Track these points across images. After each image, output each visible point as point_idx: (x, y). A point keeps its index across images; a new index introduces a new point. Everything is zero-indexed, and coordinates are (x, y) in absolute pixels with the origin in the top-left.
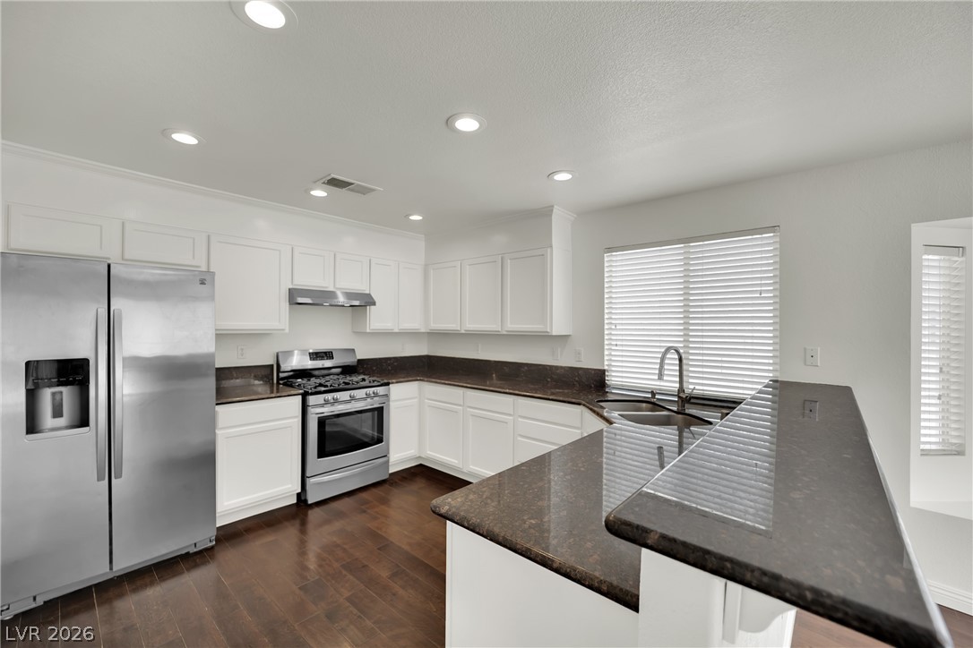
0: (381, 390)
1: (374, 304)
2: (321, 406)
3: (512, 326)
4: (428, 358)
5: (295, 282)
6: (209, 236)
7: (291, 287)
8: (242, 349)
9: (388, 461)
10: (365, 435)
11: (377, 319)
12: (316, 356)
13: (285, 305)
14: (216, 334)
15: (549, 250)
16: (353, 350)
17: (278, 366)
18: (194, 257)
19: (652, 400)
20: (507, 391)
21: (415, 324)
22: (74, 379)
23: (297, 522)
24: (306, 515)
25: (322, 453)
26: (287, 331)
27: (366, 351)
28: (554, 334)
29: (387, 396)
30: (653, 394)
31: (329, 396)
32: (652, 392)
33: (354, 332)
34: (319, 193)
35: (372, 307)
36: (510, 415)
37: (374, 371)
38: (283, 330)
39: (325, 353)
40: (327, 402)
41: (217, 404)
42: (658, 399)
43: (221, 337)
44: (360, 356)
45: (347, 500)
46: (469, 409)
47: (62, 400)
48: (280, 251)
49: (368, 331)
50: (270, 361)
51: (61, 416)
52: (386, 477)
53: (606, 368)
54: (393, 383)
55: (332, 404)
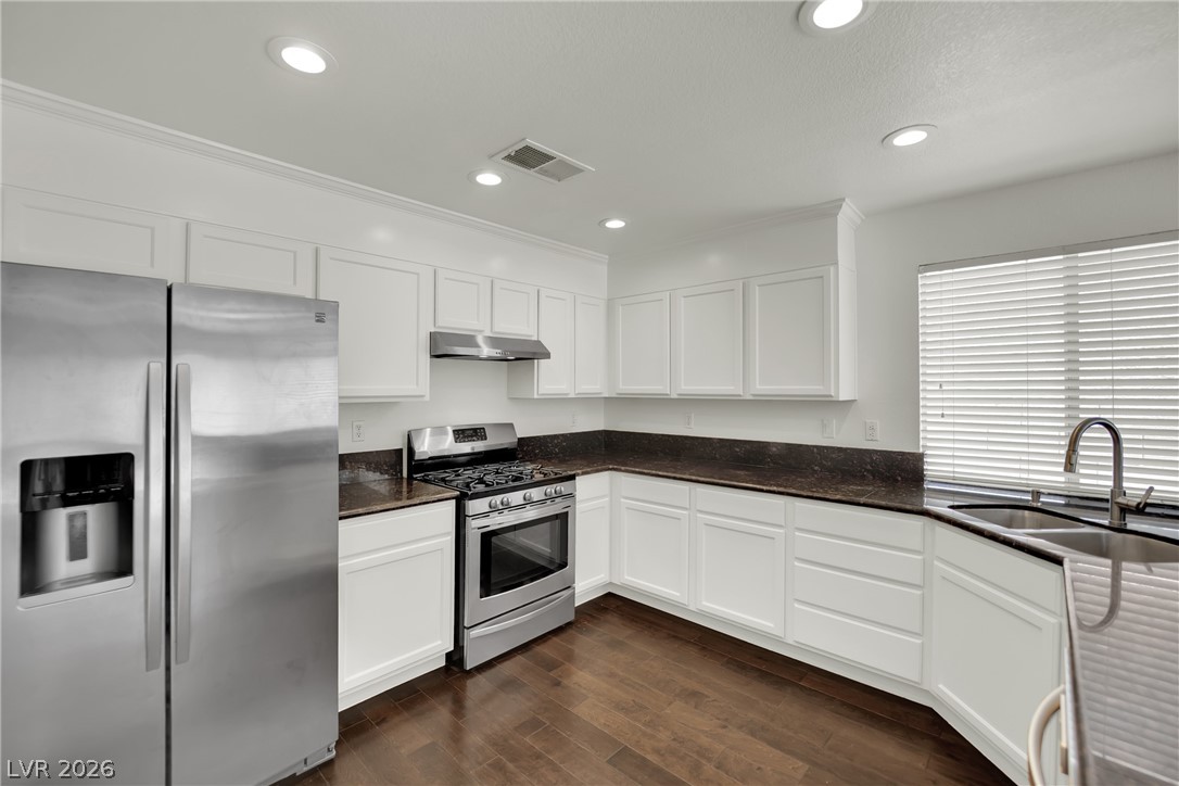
0: (562, 487)
1: (547, 355)
2: (486, 514)
3: (761, 387)
4: (607, 434)
5: (440, 323)
6: (317, 250)
7: (433, 330)
8: (359, 428)
9: (574, 594)
10: (539, 555)
11: (549, 378)
12: (462, 434)
13: (425, 358)
14: (340, 404)
15: (832, 269)
16: (512, 425)
17: (411, 451)
18: (295, 283)
19: (1035, 505)
20: (775, 488)
21: (596, 386)
22: (108, 490)
23: (447, 698)
24: (463, 688)
25: (487, 588)
26: (427, 398)
27: (530, 426)
28: (841, 399)
29: (571, 496)
30: (1037, 494)
31: (497, 499)
32: (1033, 492)
33: (510, 399)
34: (489, 179)
35: (543, 362)
36: (780, 526)
37: (536, 455)
38: (422, 396)
39: (475, 430)
40: (493, 509)
41: (341, 518)
42: (1043, 503)
43: (347, 406)
44: (520, 434)
45: (520, 658)
46: (699, 515)
47: (85, 527)
48: (418, 274)
49: (536, 396)
50: (398, 443)
51: (84, 556)
52: (571, 617)
53: (921, 451)
54: (578, 475)
55: (500, 511)
